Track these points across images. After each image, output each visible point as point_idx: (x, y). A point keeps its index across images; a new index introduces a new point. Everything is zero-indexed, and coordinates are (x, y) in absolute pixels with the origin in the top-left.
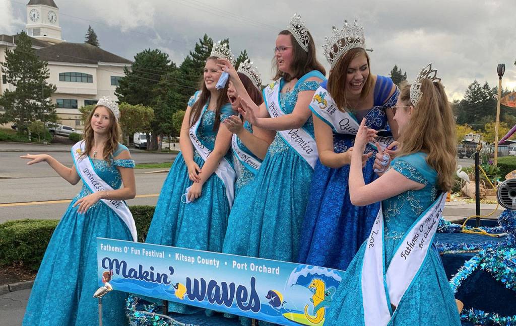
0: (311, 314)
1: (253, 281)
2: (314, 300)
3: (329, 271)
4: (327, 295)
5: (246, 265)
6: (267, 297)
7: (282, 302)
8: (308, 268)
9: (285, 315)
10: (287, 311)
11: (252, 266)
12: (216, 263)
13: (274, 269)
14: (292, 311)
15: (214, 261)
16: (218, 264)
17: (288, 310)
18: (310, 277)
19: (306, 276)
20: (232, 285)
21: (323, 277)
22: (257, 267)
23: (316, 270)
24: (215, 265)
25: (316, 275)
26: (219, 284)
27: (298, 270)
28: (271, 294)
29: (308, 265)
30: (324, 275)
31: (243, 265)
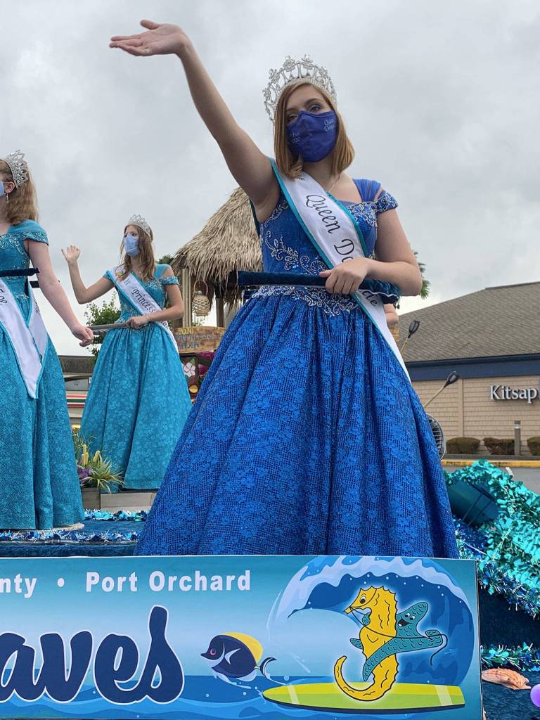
0: (355, 680)
1: (158, 620)
2: (364, 641)
3: (407, 563)
4: (403, 623)
5: (133, 578)
6: (207, 655)
7: (258, 660)
8: (344, 562)
9: (269, 693)
10: (278, 681)
11: (157, 579)
12: (23, 585)
13: (230, 578)
14: (292, 679)
15: (18, 579)
16: (31, 588)
17: (281, 679)
18: (350, 585)
19: (336, 583)
20: (82, 641)
21: (391, 580)
22: (172, 579)
23: (369, 564)
24: (18, 590)
25: (370, 579)
26: (33, 642)
27: (313, 571)
28: (219, 644)
29: (342, 557)
30: (392, 575)
31: (121, 580)
